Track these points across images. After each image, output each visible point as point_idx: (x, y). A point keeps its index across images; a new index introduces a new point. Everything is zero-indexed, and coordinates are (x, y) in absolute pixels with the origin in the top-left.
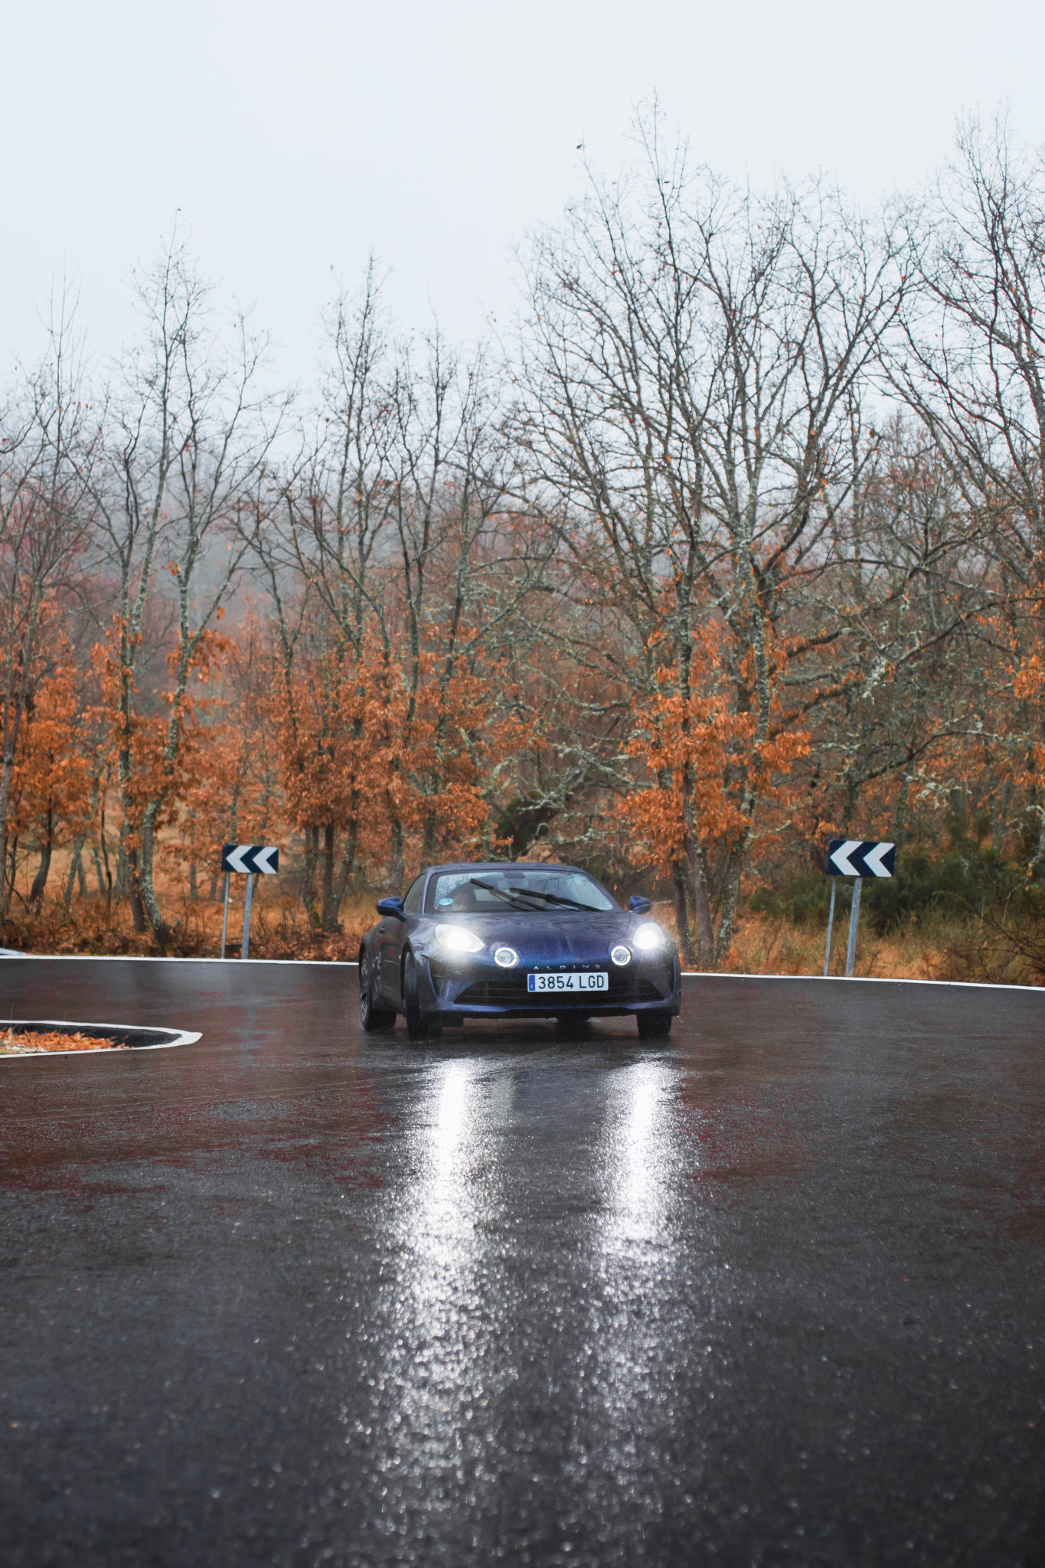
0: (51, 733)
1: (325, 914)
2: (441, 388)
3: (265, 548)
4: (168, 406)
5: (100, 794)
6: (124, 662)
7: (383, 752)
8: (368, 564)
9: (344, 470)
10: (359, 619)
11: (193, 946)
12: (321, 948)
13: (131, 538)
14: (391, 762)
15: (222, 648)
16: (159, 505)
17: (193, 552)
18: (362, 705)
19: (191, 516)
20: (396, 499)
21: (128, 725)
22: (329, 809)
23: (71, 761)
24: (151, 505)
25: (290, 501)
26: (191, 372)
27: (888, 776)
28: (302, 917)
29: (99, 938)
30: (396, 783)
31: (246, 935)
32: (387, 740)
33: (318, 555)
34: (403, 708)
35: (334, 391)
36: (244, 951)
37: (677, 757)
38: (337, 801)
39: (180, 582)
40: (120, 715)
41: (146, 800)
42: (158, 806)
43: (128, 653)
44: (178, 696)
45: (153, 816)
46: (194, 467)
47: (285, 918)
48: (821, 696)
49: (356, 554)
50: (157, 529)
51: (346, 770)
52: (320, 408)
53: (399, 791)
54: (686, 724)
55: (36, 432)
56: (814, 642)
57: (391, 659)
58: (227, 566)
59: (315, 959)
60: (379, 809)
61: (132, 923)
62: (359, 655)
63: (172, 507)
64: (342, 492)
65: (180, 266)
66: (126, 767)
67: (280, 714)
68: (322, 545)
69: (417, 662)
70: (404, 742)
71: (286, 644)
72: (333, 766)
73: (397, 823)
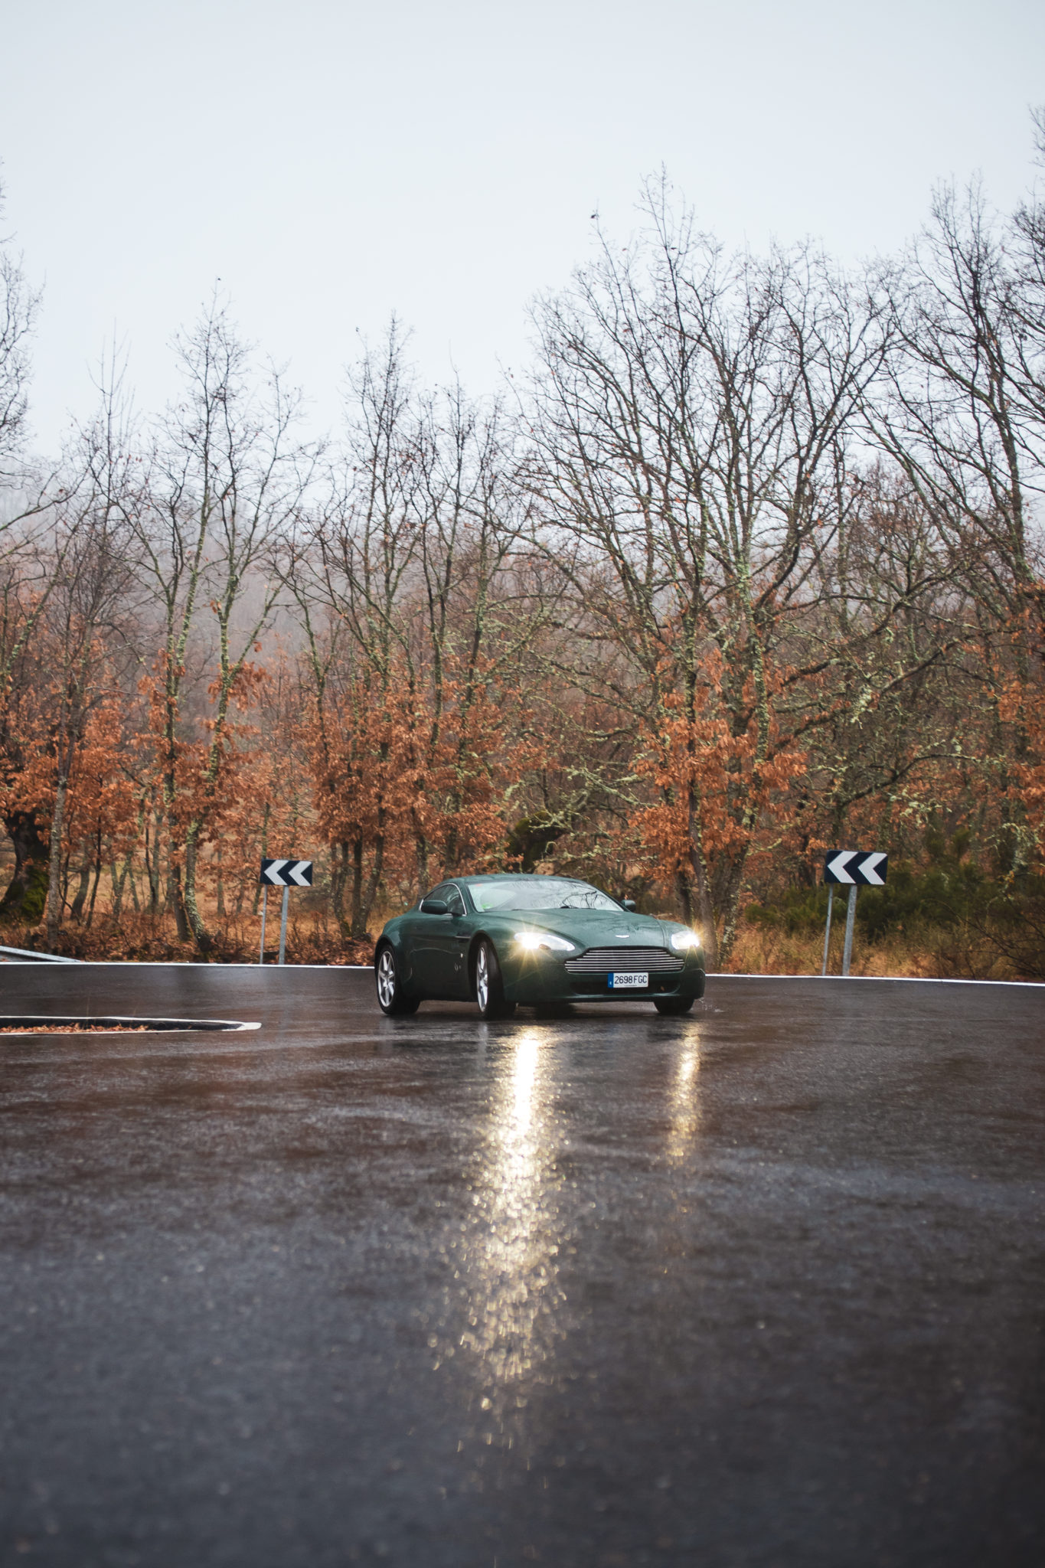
0: (100, 759)
1: (354, 923)
2: (461, 437)
3: (299, 586)
4: (210, 457)
5: (146, 814)
6: (170, 693)
7: (409, 773)
8: (394, 600)
9: (370, 515)
10: (385, 651)
11: (235, 954)
12: (352, 955)
13: (176, 578)
14: (416, 783)
15: (259, 679)
16: (200, 548)
17: (233, 590)
18: (389, 730)
19: (230, 557)
20: (420, 538)
21: (172, 750)
22: (358, 827)
23: (119, 784)
24: (195, 548)
25: (323, 543)
26: (231, 428)
27: (875, 795)
28: (333, 927)
29: (146, 947)
30: (421, 802)
31: (283, 943)
32: (412, 762)
33: (349, 593)
34: (427, 731)
35: (362, 443)
36: (281, 958)
37: (684, 775)
38: (365, 819)
39: (221, 618)
40: (165, 741)
41: (189, 819)
42: (200, 825)
43: (173, 685)
44: (219, 723)
45: (196, 834)
46: (234, 513)
47: (317, 928)
48: (811, 722)
49: (382, 591)
50: (199, 570)
51: (373, 791)
52: (349, 458)
53: (424, 809)
54: (691, 746)
55: (89, 482)
56: (805, 672)
57: (416, 687)
58: (264, 603)
59: (347, 964)
60: (405, 826)
61: (175, 933)
62: (386, 683)
63: (213, 550)
64: (368, 535)
65: (221, 331)
66: (171, 789)
67: (313, 739)
68: (352, 583)
69: (440, 690)
70: (428, 764)
71: (318, 674)
72: (362, 787)
73: (422, 839)
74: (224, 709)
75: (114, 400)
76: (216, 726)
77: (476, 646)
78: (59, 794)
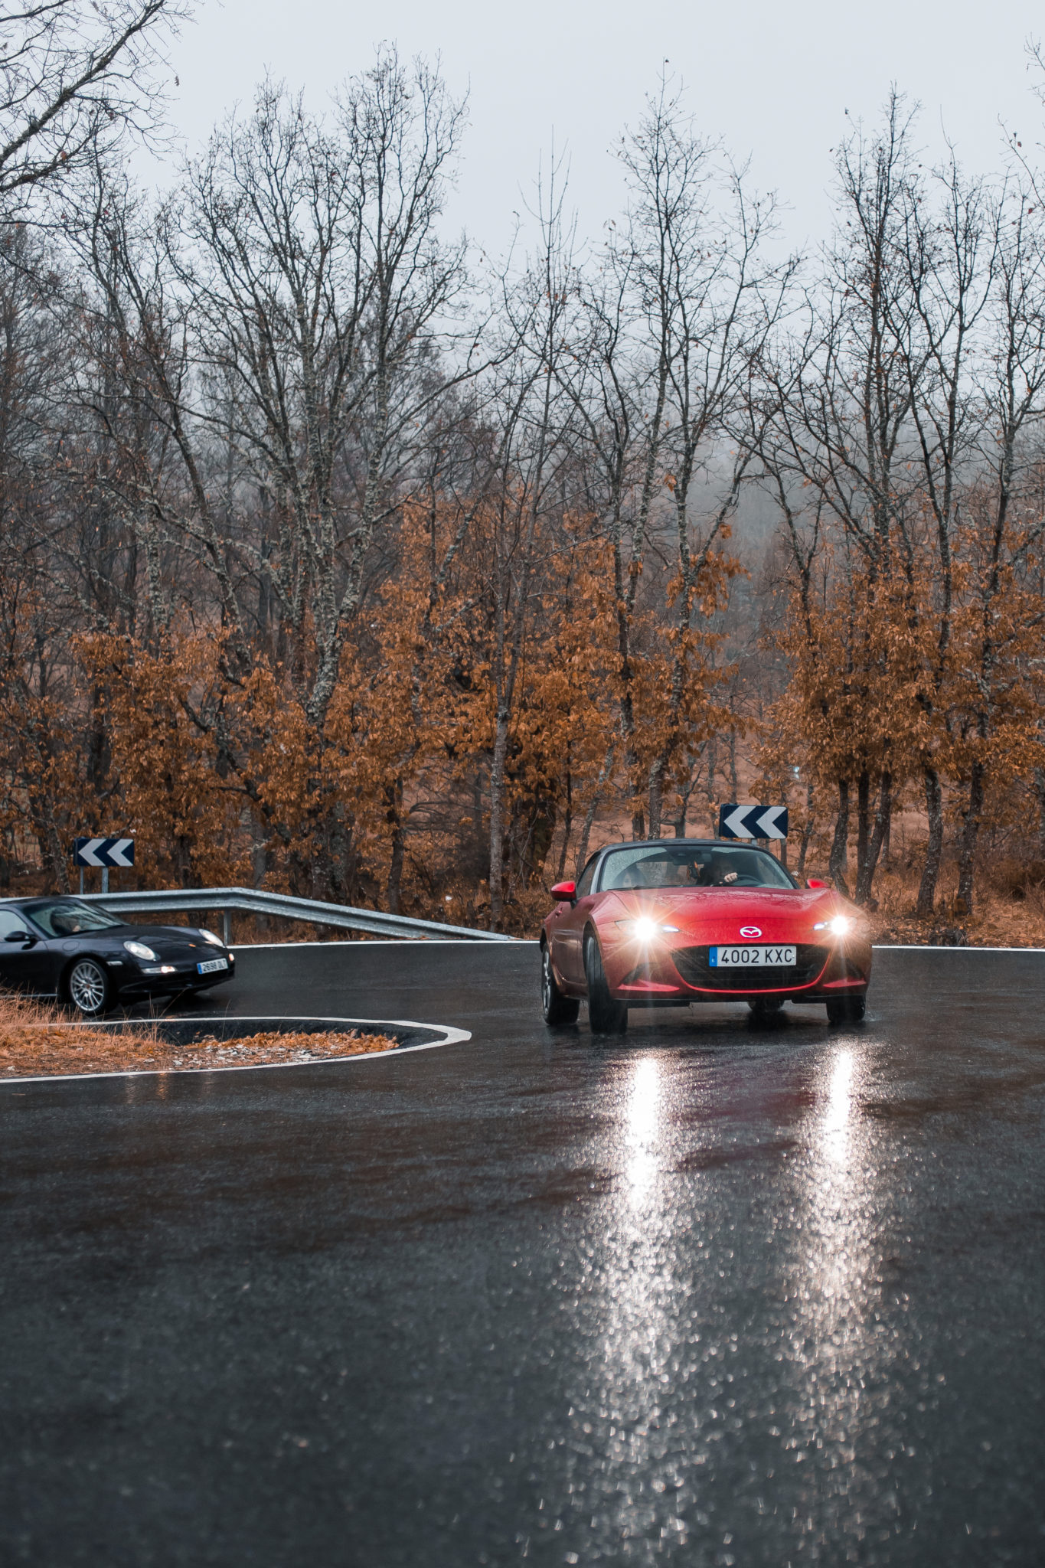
21: (626, 669)
22: (855, 760)
32: (914, 673)
39: (678, 496)
40: (617, 657)
41: (650, 756)
42: (666, 763)
44: (681, 632)
45: (660, 774)
51: (875, 711)
53: (925, 734)
58: (730, 476)
69: (948, 576)
70: (936, 675)
71: (800, 563)
72: (859, 708)
73: (931, 774)
74: (686, 614)
75: (554, 229)
76: (676, 636)
77: (1002, 515)
78: (498, 729)
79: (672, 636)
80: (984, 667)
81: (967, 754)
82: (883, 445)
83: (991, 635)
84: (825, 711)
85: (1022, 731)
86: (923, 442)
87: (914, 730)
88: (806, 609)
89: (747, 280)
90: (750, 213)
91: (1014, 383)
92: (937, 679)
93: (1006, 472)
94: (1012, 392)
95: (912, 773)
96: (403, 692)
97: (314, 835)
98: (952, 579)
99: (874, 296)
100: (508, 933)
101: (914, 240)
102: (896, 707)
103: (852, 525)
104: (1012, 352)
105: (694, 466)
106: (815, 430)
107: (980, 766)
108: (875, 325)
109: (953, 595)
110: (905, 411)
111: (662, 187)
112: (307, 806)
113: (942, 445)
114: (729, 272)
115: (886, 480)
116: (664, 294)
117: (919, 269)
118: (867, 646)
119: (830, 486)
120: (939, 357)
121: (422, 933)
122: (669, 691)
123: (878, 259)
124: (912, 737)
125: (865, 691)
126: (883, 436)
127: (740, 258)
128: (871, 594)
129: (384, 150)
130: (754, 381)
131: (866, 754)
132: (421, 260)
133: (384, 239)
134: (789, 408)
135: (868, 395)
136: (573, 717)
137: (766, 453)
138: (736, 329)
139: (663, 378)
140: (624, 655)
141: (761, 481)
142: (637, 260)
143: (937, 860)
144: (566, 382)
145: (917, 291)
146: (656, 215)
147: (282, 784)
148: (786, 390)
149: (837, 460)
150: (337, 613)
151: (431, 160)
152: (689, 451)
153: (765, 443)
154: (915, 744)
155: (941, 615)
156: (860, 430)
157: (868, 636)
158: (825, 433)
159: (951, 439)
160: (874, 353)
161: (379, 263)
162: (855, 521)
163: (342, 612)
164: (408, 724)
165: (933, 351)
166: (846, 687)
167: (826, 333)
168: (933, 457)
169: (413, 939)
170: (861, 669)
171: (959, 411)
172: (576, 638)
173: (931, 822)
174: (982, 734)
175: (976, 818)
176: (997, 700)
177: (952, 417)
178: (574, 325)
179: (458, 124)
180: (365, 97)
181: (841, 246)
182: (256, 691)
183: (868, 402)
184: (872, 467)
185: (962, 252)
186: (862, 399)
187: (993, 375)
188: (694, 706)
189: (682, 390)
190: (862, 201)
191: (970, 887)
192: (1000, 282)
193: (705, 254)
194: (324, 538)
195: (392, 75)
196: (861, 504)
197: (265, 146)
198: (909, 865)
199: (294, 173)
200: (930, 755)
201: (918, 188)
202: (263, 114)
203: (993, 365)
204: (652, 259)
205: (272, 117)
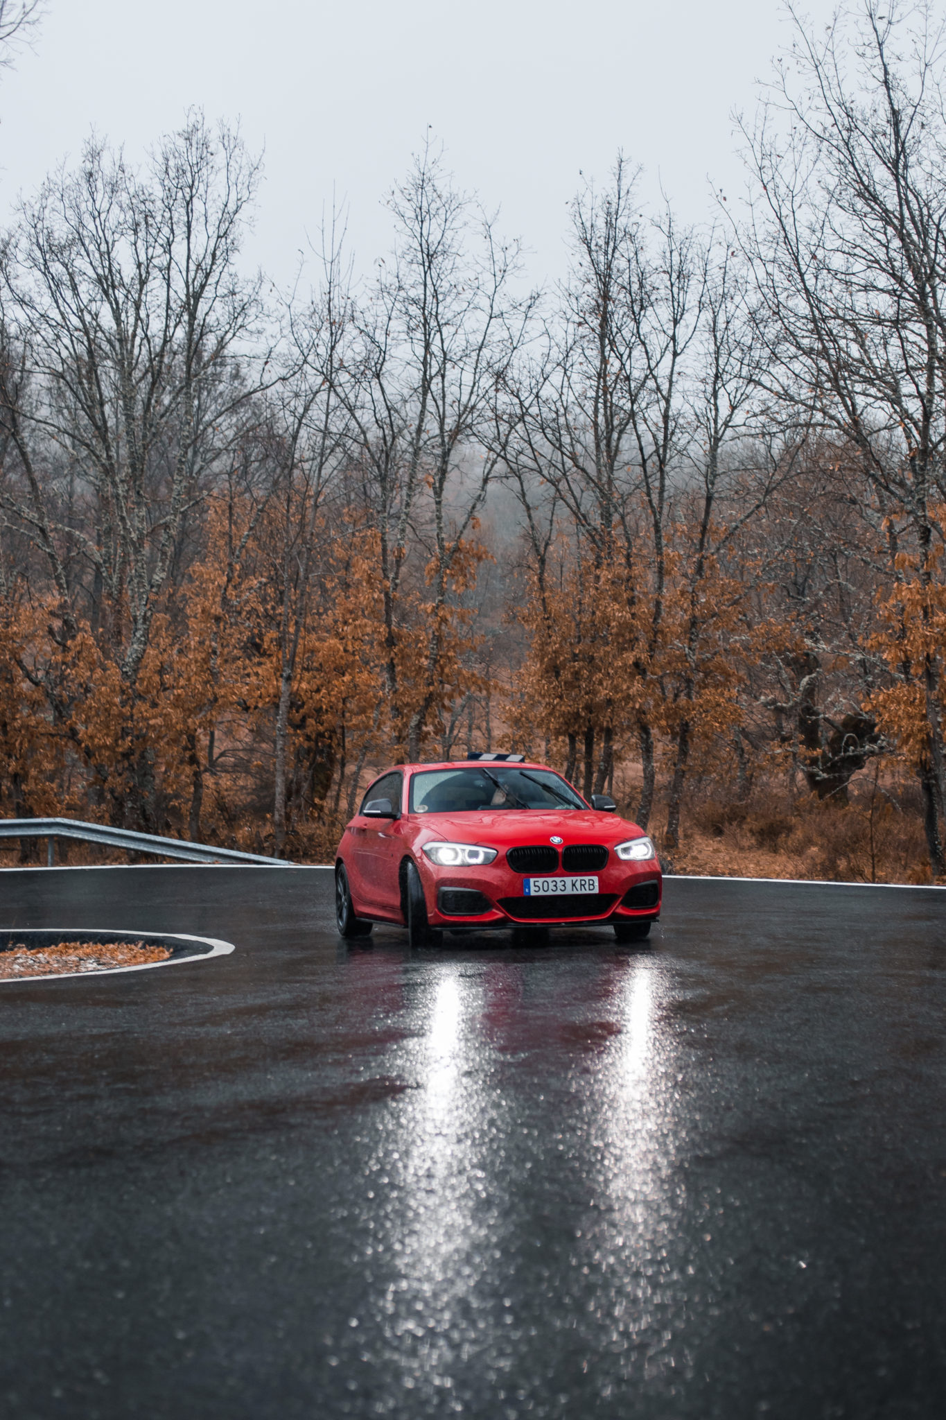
15: (479, 558)
17: (445, 463)
21: (390, 637)
22: (582, 717)
39: (436, 493)
41: (411, 711)
42: (423, 717)
44: (437, 607)
45: (419, 726)
53: (640, 695)
58: (480, 476)
69: (661, 562)
70: (650, 646)
71: (537, 550)
72: (585, 673)
73: (645, 729)
74: (442, 592)
75: (335, 267)
76: (433, 610)
77: (707, 513)
78: (282, 684)
79: (429, 610)
80: (691, 640)
81: (676, 713)
82: (609, 451)
83: (697, 613)
84: (557, 675)
85: (722, 694)
86: (641, 449)
87: (631, 692)
88: (542, 589)
89: (496, 311)
90: (499, 256)
91: (719, 402)
92: (651, 649)
93: (711, 474)
94: (717, 410)
95: (629, 728)
96: (203, 656)
97: (127, 774)
98: (665, 565)
99: (601, 326)
100: (290, 859)
101: (635, 279)
102: (616, 673)
103: (581, 518)
104: (717, 377)
105: (450, 467)
106: (550, 436)
107: (687, 724)
108: (603, 352)
109: (666, 579)
110: (627, 424)
111: (425, 233)
112: (121, 750)
113: (657, 451)
114: (481, 305)
115: (610, 481)
116: (426, 323)
117: (640, 304)
118: (593, 621)
119: (563, 486)
120: (655, 378)
121: (215, 859)
122: (427, 657)
123: (606, 296)
124: (628, 698)
125: (592, 658)
126: (608, 445)
127: (490, 293)
128: (598, 578)
129: (191, 197)
130: (500, 395)
131: (591, 712)
132: (221, 291)
133: (192, 274)
134: (528, 419)
135: (596, 410)
136: (347, 678)
137: (509, 456)
138: (486, 352)
139: (425, 394)
140: (389, 626)
141: (504, 480)
142: (402, 293)
143: (650, 802)
144: (343, 395)
145: (638, 323)
146: (419, 254)
147: (100, 731)
148: (526, 404)
149: (569, 463)
150: (148, 587)
151: (232, 207)
152: (446, 455)
153: (508, 448)
154: (631, 705)
155: (655, 596)
156: (589, 438)
157: (594, 613)
158: (559, 440)
159: (665, 446)
160: (602, 375)
161: (187, 295)
162: (584, 516)
163: (152, 586)
164: (207, 682)
165: (651, 373)
166: (575, 655)
167: (561, 357)
168: (649, 463)
169: (208, 864)
170: (588, 640)
171: (671, 424)
172: (351, 612)
173: (644, 770)
174: (689, 696)
175: (683, 767)
176: (702, 668)
177: (666, 428)
178: (352, 348)
179: (256, 175)
180: (176, 153)
181: (575, 285)
182: (79, 652)
183: (596, 416)
184: (599, 471)
185: (675, 290)
186: (590, 412)
187: (701, 395)
188: (447, 670)
189: (440, 403)
190: (593, 247)
191: (677, 825)
192: (707, 315)
193: (460, 289)
194: (137, 524)
195: (199, 134)
196: (589, 501)
197: (92, 194)
198: (629, 805)
199: (116, 216)
200: (644, 713)
201: (639, 235)
202: (89, 165)
203: (702, 387)
204: (417, 292)
205: (96, 168)
